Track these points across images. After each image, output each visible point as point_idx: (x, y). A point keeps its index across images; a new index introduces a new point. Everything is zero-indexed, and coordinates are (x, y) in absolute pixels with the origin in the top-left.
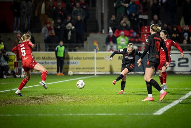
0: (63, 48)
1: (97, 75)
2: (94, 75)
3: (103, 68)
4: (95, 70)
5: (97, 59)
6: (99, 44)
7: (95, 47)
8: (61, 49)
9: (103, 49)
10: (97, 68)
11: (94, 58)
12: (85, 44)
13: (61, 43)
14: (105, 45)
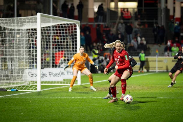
0: (144, 55)
1: (158, 72)
2: (155, 72)
3: (162, 68)
4: (157, 69)
5: (158, 61)
6: (159, 51)
7: (156, 54)
8: (142, 55)
9: (162, 55)
10: (158, 68)
11: (155, 61)
12: (150, 52)
13: (143, 52)
14: (164, 53)
